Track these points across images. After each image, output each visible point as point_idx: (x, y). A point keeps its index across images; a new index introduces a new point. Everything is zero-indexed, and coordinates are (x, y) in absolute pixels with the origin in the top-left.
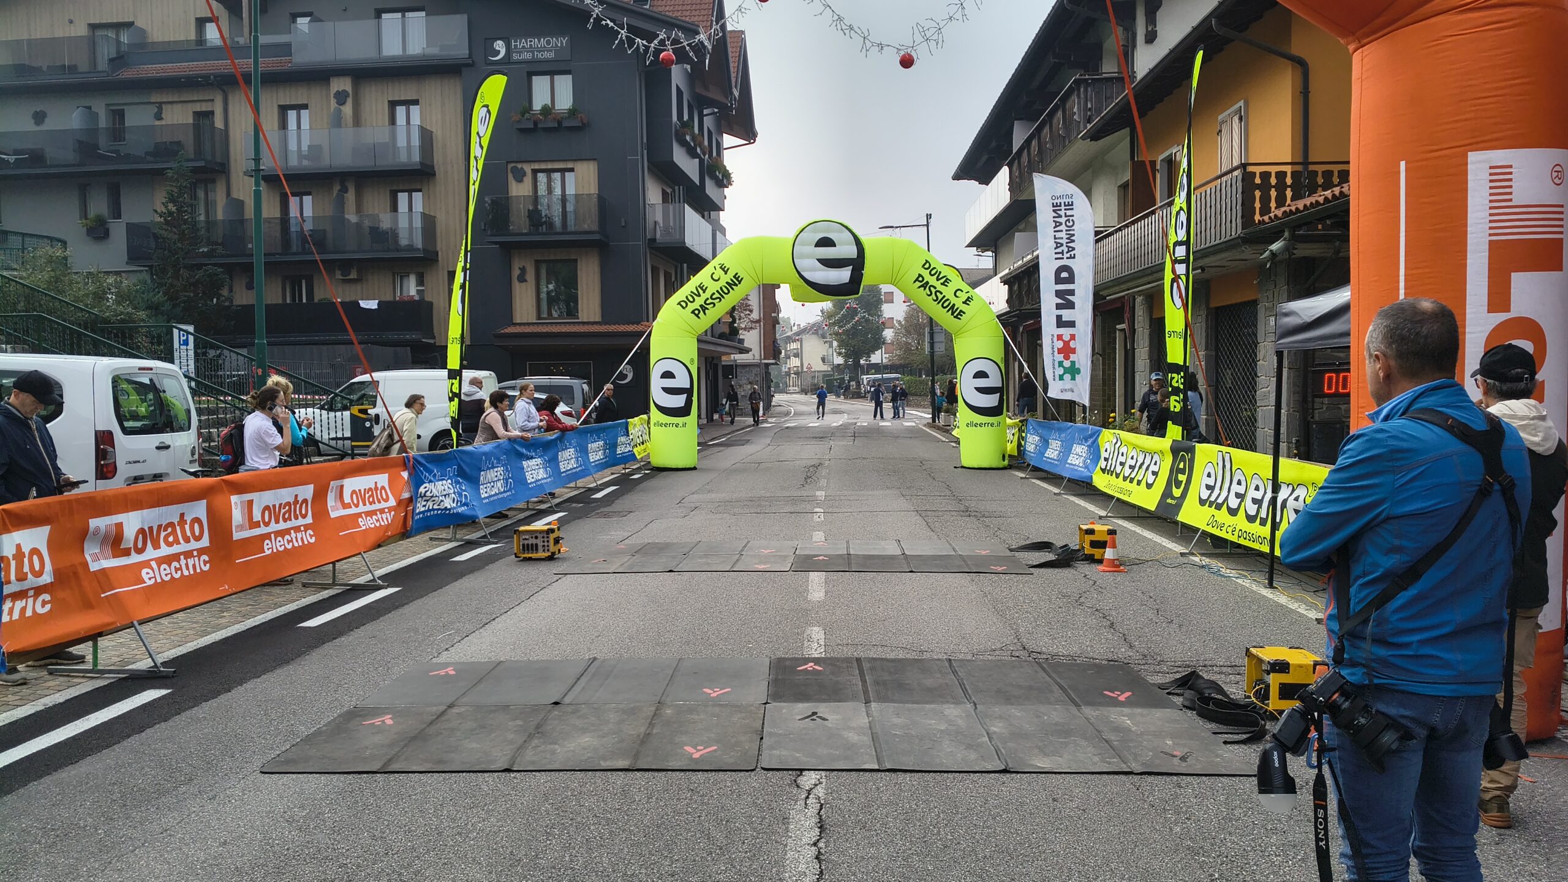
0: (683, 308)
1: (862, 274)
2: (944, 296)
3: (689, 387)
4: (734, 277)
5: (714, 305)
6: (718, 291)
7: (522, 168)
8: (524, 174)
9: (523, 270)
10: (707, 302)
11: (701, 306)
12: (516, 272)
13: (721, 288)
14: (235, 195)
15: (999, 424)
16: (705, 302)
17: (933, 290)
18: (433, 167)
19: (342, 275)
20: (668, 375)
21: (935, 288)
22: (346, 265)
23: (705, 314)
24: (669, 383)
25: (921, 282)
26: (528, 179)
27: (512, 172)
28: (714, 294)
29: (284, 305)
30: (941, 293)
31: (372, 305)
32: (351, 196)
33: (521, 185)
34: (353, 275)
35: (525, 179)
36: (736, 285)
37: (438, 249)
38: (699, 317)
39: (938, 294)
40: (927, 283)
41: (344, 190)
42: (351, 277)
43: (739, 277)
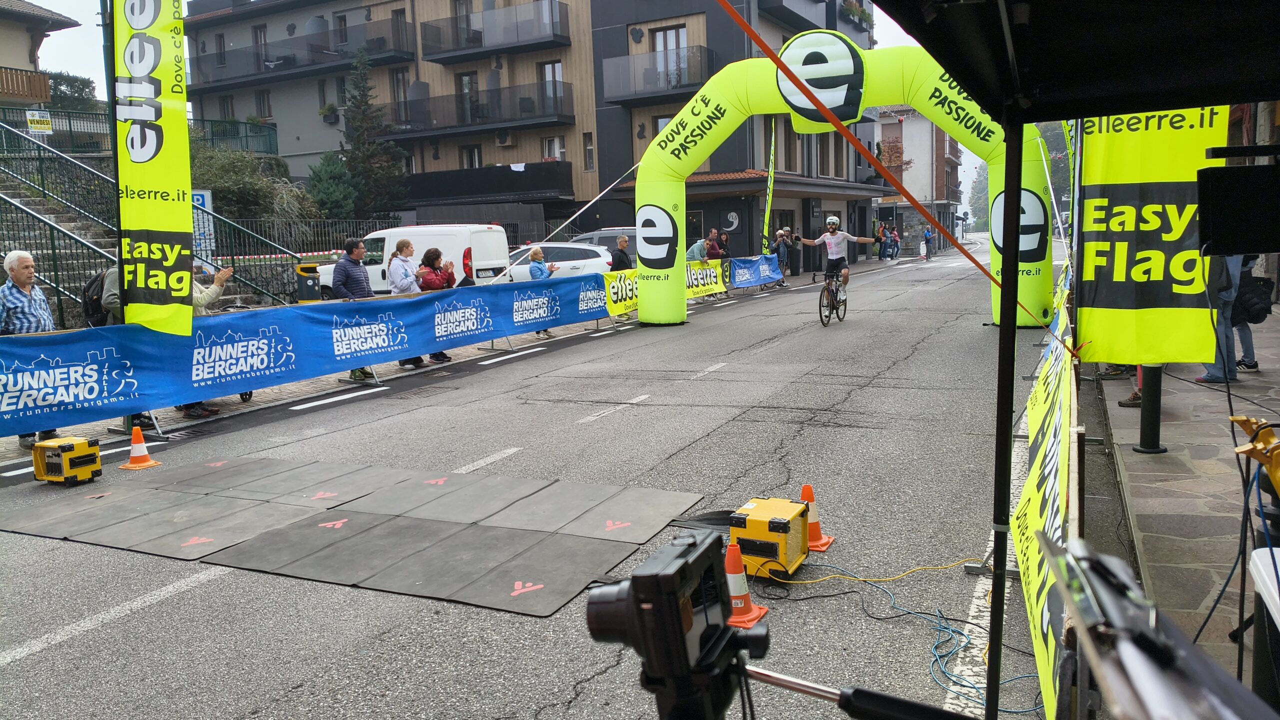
0: (663, 148)
1: (861, 94)
3: (671, 235)
4: (716, 109)
5: (696, 143)
6: (698, 127)
7: (640, 30)
8: (642, 35)
9: (642, 127)
10: (688, 140)
11: (681, 145)
12: (636, 130)
13: (702, 123)
14: (422, 79)
15: (1038, 271)
16: (685, 141)
17: (953, 107)
18: (568, 38)
19: (500, 143)
20: (649, 223)
21: (956, 104)
22: (502, 133)
23: (686, 153)
24: (651, 232)
25: (937, 97)
26: (646, 40)
27: (632, 34)
28: (694, 130)
29: (461, 171)
30: (964, 110)
31: (519, 167)
32: (504, 72)
33: (639, 46)
34: (509, 143)
35: (643, 39)
36: (719, 119)
37: (575, 114)
38: (679, 158)
39: (959, 111)
40: (946, 98)
41: (500, 67)
43: (721, 108)
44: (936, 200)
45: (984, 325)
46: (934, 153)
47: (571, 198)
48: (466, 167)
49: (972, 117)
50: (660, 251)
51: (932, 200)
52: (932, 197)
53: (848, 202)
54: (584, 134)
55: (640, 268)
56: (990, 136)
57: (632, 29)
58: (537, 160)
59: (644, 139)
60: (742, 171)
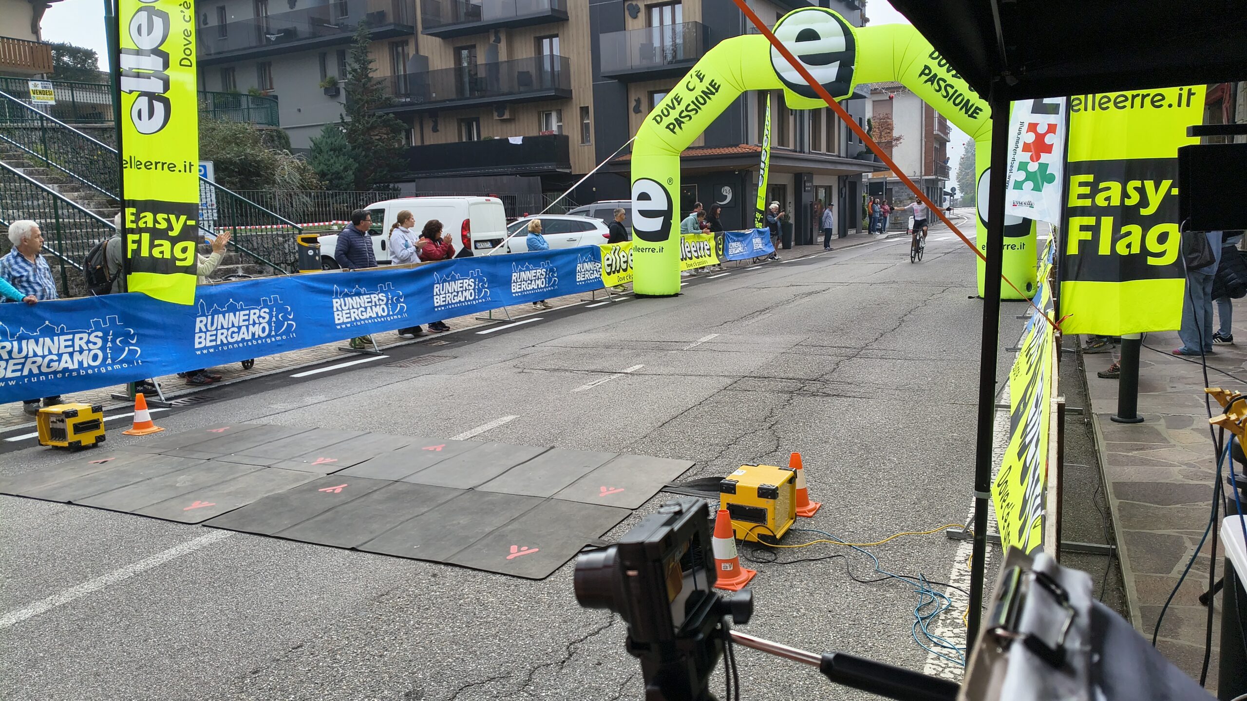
0: (658, 123)
1: (852, 70)
2: (956, 91)
3: (666, 209)
4: (710, 84)
5: (691, 118)
6: (693, 102)
7: (637, 5)
8: (638, 11)
9: (638, 101)
10: (683, 115)
11: (676, 120)
12: (632, 104)
13: (696, 98)
14: (422, 53)
15: (1023, 246)
16: (680, 116)
17: (942, 84)
18: (566, 13)
19: (498, 116)
20: (644, 197)
21: (945, 81)
22: (500, 107)
23: (681, 128)
24: (646, 205)
25: (927, 75)
26: (642, 15)
27: (628, 10)
28: (689, 105)
29: (461, 143)
30: (952, 87)
31: (516, 140)
32: (503, 46)
33: (635, 21)
34: (507, 116)
35: (639, 15)
36: (714, 94)
37: (572, 88)
38: (674, 133)
39: (948, 88)
40: (935, 75)
41: (498, 41)
42: (505, 117)
43: (715, 84)
44: (925, 175)
45: (970, 297)
46: (924, 130)
47: (568, 171)
48: (464, 140)
49: (961, 95)
50: (655, 224)
51: (921, 176)
52: (921, 172)
53: (839, 177)
54: (581, 108)
55: (636, 240)
56: (977, 114)
57: (628, 5)
58: (534, 132)
59: (639, 114)
60: (736, 146)
